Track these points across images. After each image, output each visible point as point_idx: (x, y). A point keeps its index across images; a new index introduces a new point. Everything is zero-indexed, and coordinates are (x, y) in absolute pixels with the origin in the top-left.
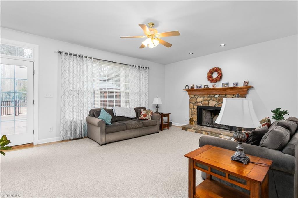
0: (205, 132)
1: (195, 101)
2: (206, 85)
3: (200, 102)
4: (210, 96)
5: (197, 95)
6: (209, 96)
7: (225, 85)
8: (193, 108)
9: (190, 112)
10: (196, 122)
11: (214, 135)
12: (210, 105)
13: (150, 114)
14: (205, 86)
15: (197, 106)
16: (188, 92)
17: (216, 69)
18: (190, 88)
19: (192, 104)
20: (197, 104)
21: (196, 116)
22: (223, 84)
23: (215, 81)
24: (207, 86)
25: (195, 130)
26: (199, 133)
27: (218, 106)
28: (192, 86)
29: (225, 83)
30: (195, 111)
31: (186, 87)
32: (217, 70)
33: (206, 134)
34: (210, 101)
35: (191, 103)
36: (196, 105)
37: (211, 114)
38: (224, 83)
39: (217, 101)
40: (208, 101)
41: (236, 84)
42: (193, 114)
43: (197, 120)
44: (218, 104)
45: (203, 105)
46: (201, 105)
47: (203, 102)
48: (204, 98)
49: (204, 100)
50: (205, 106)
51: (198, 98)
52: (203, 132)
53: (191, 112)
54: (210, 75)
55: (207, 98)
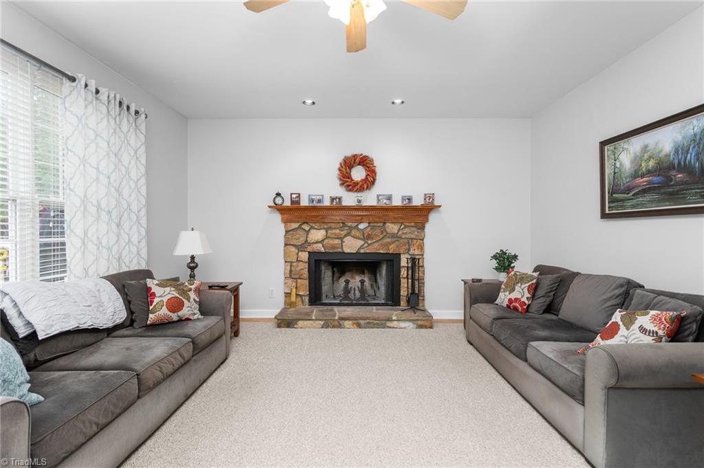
0: (351, 322)
1: (301, 239)
2: (336, 198)
3: (317, 242)
4: (347, 226)
5: (307, 223)
6: (342, 227)
7: (385, 201)
8: (298, 261)
9: (288, 272)
10: (307, 299)
11: (374, 324)
12: (347, 250)
13: (192, 295)
14: (332, 199)
15: (309, 252)
16: (281, 213)
17: (362, 159)
18: (287, 203)
19: (293, 249)
20: (309, 249)
21: (307, 282)
22: (380, 197)
23: (361, 189)
24: (340, 199)
25: (322, 323)
26: (334, 327)
27: (367, 251)
28: (294, 196)
29: (384, 195)
30: (303, 268)
31: (275, 198)
32: (365, 161)
33: (355, 325)
34: (347, 238)
35: (290, 245)
36: (305, 251)
37: (333, 272)
38: (380, 195)
39: (363, 239)
40: (341, 239)
41: (409, 199)
42: (297, 277)
43: (308, 293)
44: (366, 245)
45: (327, 251)
46: (323, 250)
47: (326, 240)
48: (329, 231)
49: (329, 237)
50: (331, 251)
51: (313, 231)
52: (347, 323)
53: (291, 271)
54: (347, 173)
55: (338, 231)
